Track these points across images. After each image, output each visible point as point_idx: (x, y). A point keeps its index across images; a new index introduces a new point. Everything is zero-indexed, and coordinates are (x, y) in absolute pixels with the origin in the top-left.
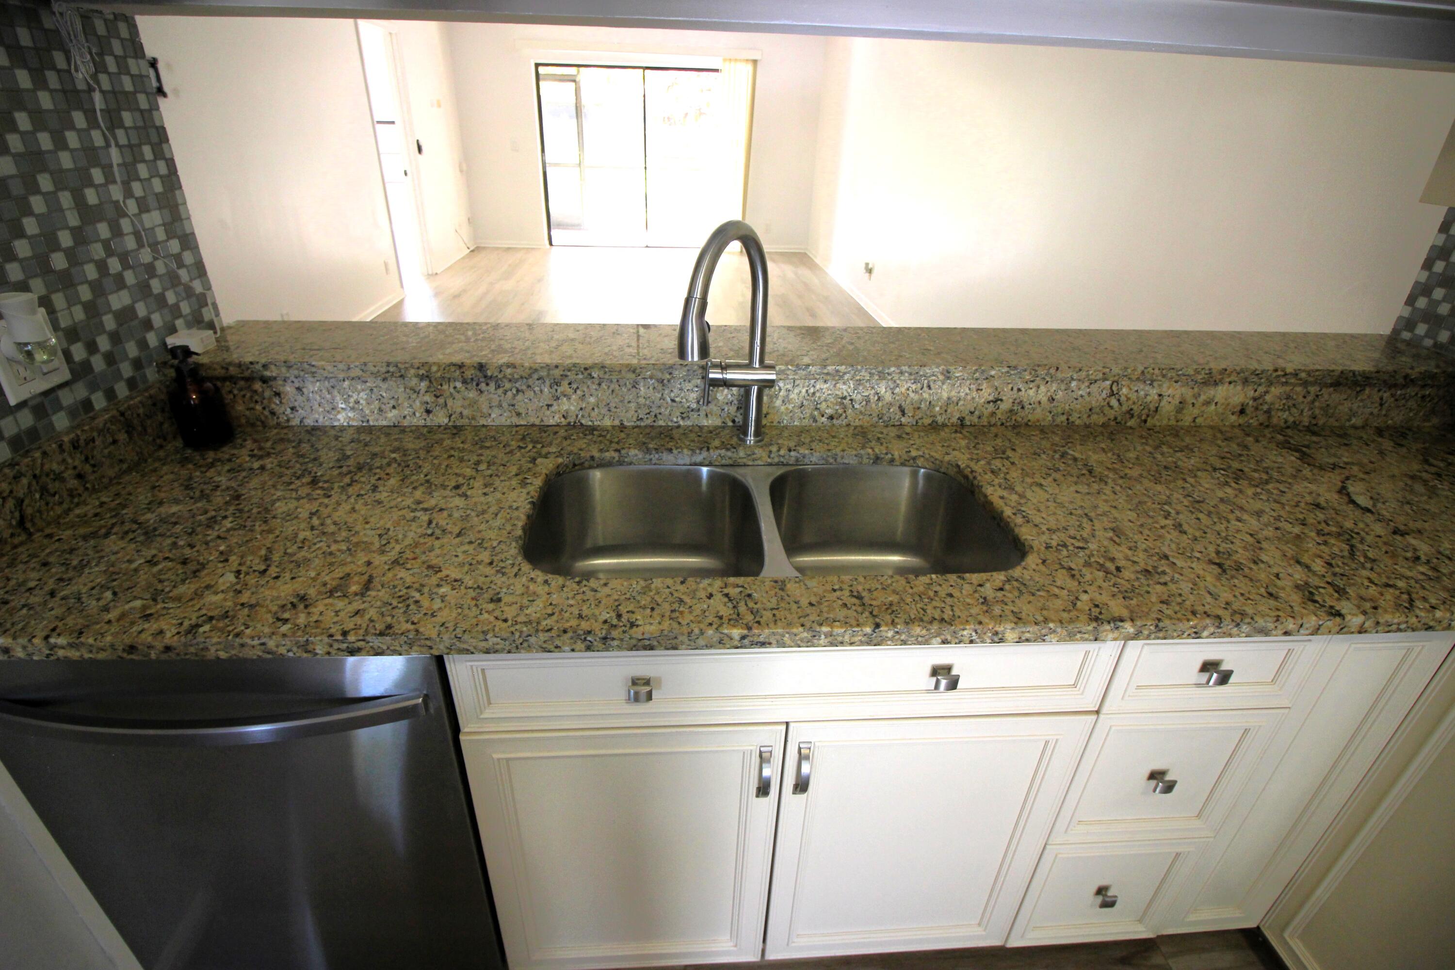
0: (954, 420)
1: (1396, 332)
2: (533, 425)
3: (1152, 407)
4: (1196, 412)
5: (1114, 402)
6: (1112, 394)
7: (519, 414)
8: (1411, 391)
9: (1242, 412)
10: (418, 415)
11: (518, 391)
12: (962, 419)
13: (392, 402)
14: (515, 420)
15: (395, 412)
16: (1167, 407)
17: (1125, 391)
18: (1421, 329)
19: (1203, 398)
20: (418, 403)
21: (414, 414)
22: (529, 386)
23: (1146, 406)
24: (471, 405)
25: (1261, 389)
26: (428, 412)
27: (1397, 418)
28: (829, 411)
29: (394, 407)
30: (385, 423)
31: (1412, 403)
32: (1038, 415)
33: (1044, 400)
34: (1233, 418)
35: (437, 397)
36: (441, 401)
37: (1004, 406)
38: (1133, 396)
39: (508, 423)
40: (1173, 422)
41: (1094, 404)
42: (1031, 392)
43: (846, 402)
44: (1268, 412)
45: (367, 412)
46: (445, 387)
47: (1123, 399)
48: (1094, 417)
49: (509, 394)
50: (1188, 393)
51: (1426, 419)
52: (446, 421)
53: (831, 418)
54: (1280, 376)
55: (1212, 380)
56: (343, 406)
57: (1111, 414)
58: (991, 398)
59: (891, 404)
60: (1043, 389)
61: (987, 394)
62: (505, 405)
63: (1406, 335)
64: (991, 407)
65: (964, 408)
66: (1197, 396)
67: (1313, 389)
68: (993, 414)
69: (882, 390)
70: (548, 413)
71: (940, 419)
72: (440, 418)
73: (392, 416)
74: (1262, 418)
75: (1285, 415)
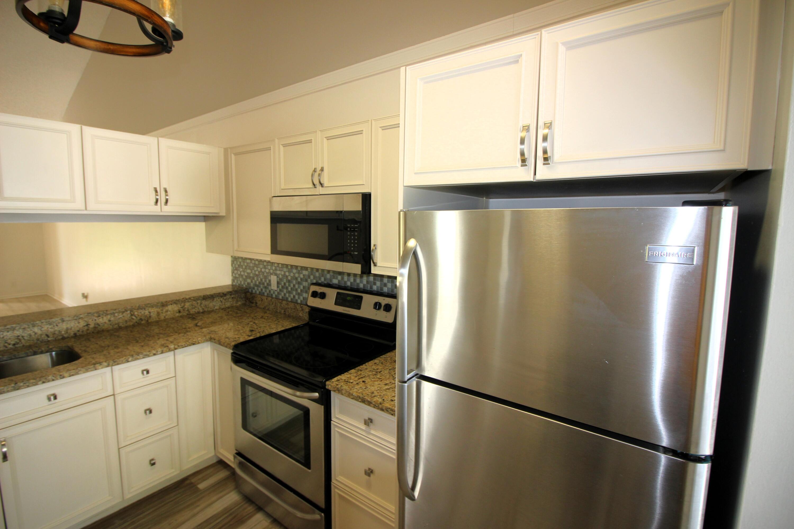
0: (72, 335)
1: (232, 283)
3: (148, 316)
4: (164, 315)
5: (134, 317)
6: (132, 315)
9: (180, 312)
12: (75, 334)
16: (154, 315)
17: (136, 313)
18: (236, 281)
19: (164, 310)
23: (146, 316)
25: (182, 305)
28: (13, 342)
31: (230, 300)
32: (106, 327)
33: (107, 321)
34: (178, 314)
37: (91, 326)
38: (140, 314)
40: (157, 319)
41: (126, 319)
42: (100, 320)
43: (20, 337)
44: (188, 310)
47: (137, 316)
48: (128, 323)
50: (159, 310)
51: (236, 303)
53: (14, 345)
54: (185, 300)
55: (164, 305)
57: (134, 321)
58: (85, 324)
59: (41, 335)
60: (104, 318)
61: (83, 324)
63: (234, 284)
64: (86, 328)
65: (74, 330)
66: (162, 310)
67: (199, 302)
68: (88, 330)
69: (36, 330)
71: (66, 336)
74: (187, 312)
75: (194, 310)
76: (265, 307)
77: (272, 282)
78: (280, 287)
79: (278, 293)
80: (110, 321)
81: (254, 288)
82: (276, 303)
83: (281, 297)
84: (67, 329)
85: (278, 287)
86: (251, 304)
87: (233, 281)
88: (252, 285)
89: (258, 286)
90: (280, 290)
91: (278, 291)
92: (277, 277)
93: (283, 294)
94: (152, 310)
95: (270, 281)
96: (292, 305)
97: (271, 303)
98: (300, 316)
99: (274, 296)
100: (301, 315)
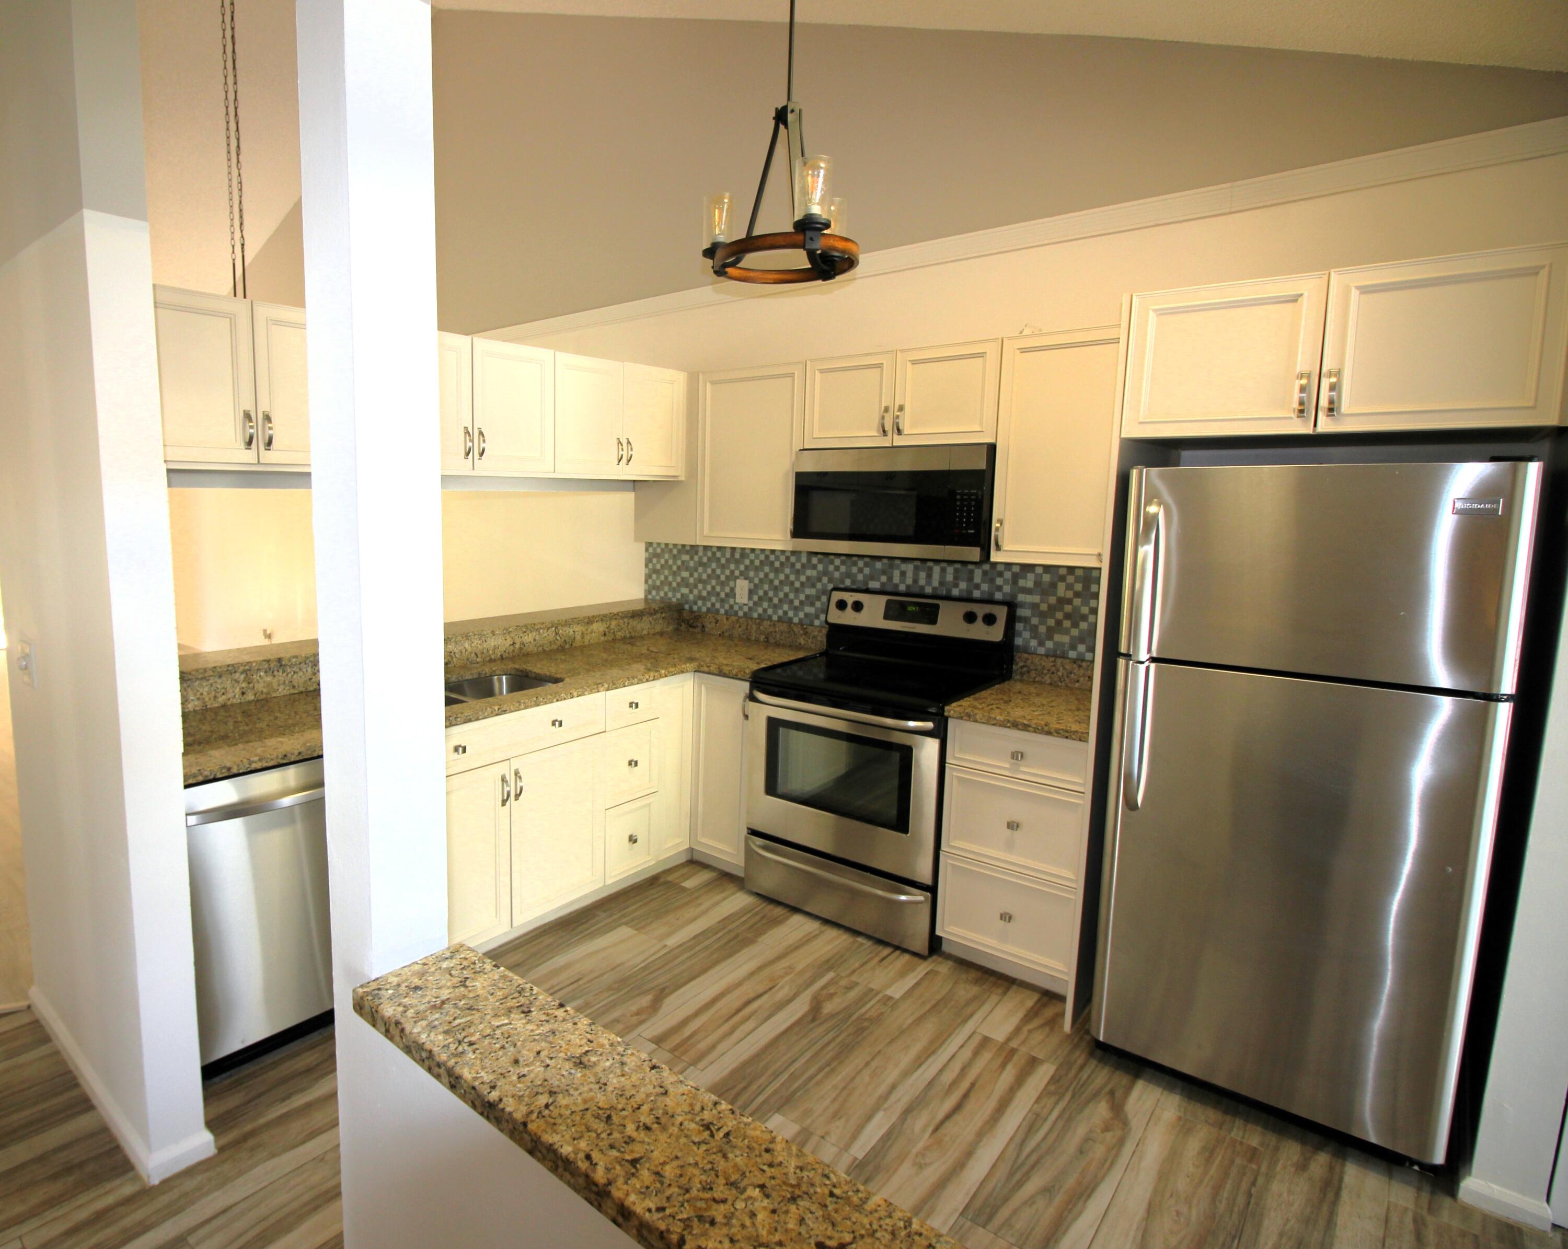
0: (499, 656)
1: (646, 596)
2: (302, 693)
3: (572, 637)
4: (589, 637)
5: (558, 638)
6: (557, 634)
7: (294, 687)
8: (658, 615)
9: (605, 635)
10: (237, 696)
11: (294, 673)
12: (501, 656)
13: (223, 691)
14: (292, 691)
15: (224, 697)
16: (578, 637)
17: (561, 631)
18: (654, 593)
19: (589, 630)
20: (238, 689)
21: (235, 696)
22: (300, 669)
23: (570, 637)
24: (268, 685)
25: (608, 623)
26: (243, 694)
27: (658, 628)
29: (223, 694)
30: (217, 705)
31: (661, 621)
32: (531, 648)
33: (532, 641)
34: (602, 638)
35: (249, 683)
36: (251, 685)
37: (517, 646)
38: (564, 633)
39: (288, 693)
40: (582, 644)
41: (551, 639)
42: (526, 637)
43: (452, 654)
44: (614, 633)
45: (207, 699)
46: (255, 676)
47: (561, 635)
48: (553, 646)
49: (290, 675)
50: (583, 629)
51: (667, 628)
52: (253, 698)
54: (614, 616)
55: (590, 621)
56: (192, 698)
57: (559, 643)
59: (471, 653)
60: (530, 635)
61: (509, 642)
62: (287, 682)
63: (650, 597)
64: (512, 648)
65: (502, 649)
66: (587, 630)
67: (626, 620)
68: (513, 651)
69: (467, 645)
70: (310, 683)
71: (493, 657)
72: (250, 697)
73: (222, 699)
74: (613, 636)
75: (620, 633)
76: (723, 633)
77: (737, 591)
78: (756, 598)
79: (750, 609)
80: (535, 640)
81: (695, 603)
82: (747, 625)
83: (755, 615)
84: (495, 648)
85: (750, 598)
86: (691, 629)
87: (648, 592)
88: (691, 597)
89: (704, 599)
90: (755, 603)
91: (751, 604)
92: (750, 582)
93: (760, 610)
94: (577, 629)
95: (732, 590)
96: (784, 627)
97: (738, 625)
98: (800, 644)
99: (741, 614)
100: (802, 642)
